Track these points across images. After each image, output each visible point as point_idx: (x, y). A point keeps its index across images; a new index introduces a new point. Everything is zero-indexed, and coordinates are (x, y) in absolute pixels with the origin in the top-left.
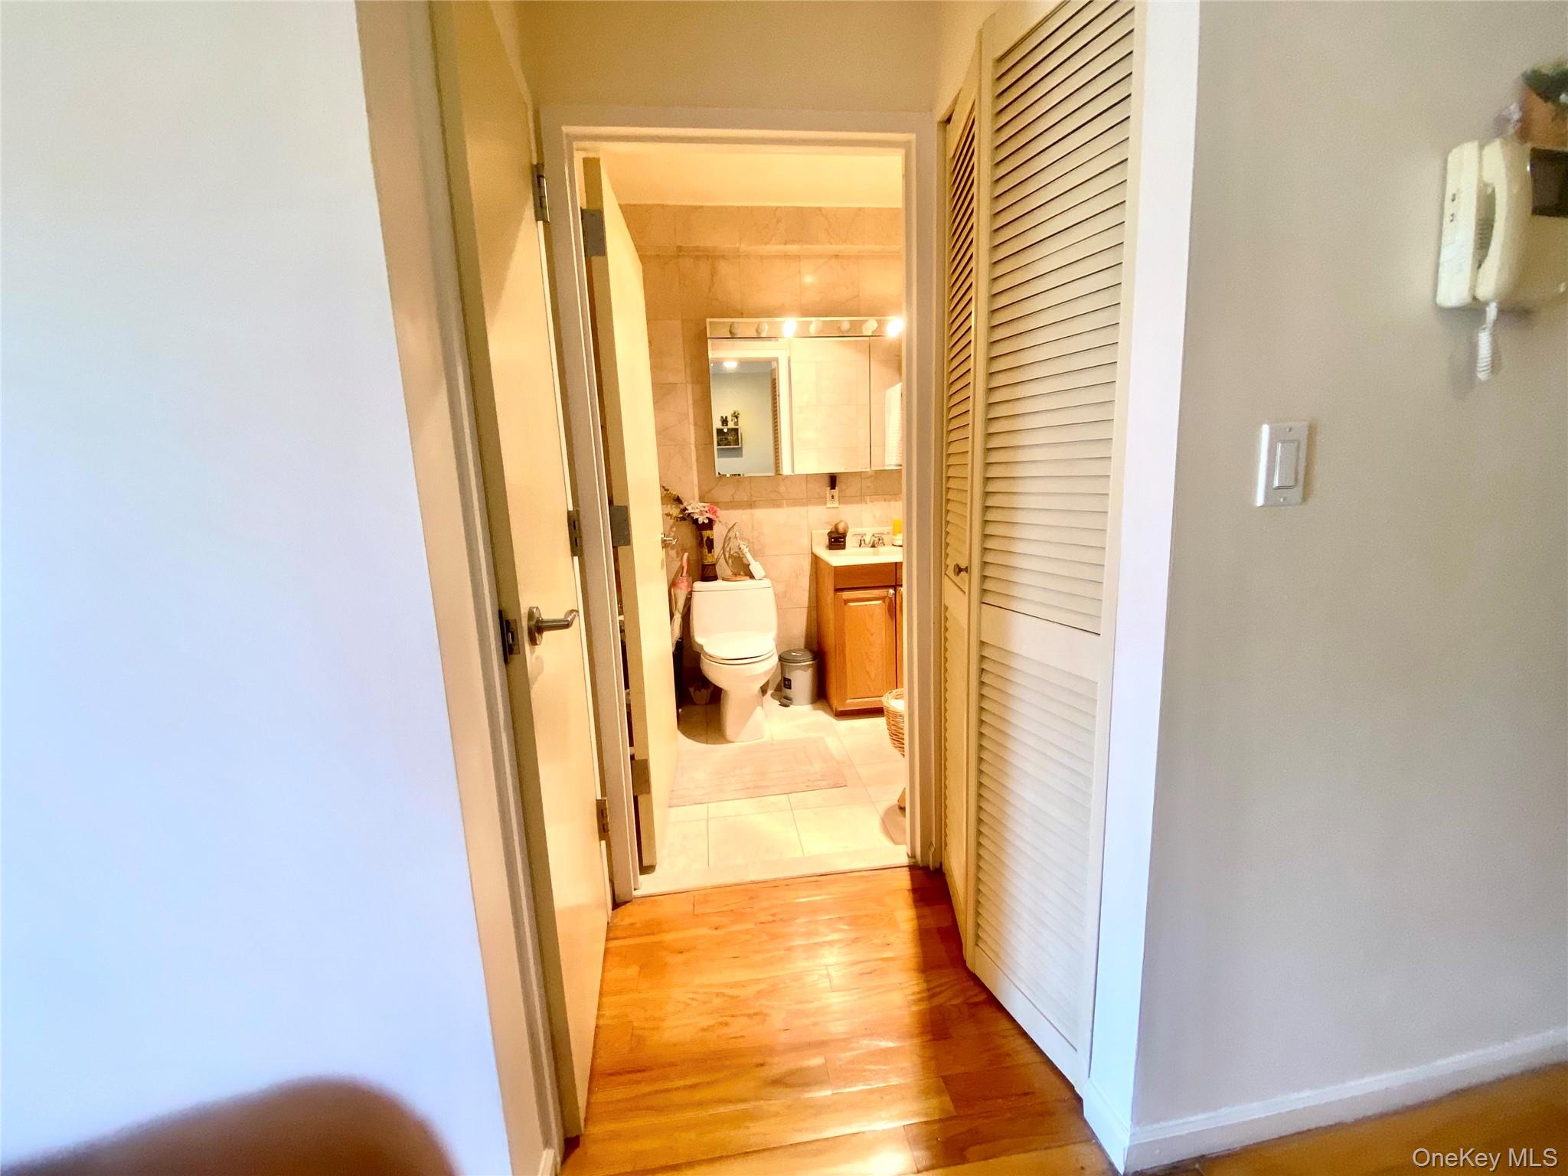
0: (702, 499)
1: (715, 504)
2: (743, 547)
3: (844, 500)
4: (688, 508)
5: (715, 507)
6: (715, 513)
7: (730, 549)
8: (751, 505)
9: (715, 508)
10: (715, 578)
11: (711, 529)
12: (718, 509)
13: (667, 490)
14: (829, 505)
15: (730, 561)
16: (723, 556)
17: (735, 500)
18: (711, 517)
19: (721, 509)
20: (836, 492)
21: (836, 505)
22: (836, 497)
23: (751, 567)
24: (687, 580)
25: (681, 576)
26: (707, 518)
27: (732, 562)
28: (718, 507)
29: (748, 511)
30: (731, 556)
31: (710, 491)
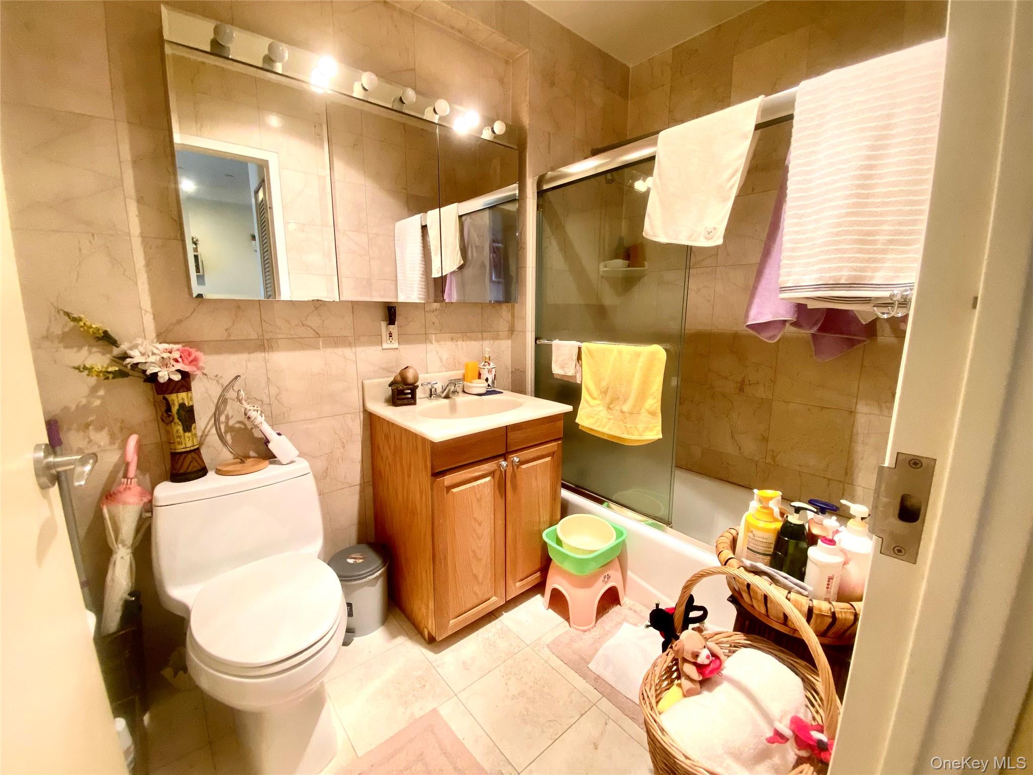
0: (162, 337)
1: (191, 346)
2: (253, 414)
3: (404, 339)
4: (131, 353)
5: (193, 351)
6: (194, 361)
7: (227, 418)
8: (263, 345)
9: (195, 353)
10: (202, 472)
11: (188, 389)
12: (200, 354)
13: (77, 320)
14: (385, 346)
15: (229, 438)
16: (214, 431)
17: (232, 338)
18: (186, 368)
19: (205, 353)
20: (393, 329)
21: (396, 345)
22: (395, 335)
23: (270, 446)
24: (139, 484)
25: (125, 476)
26: (179, 371)
27: (232, 438)
28: (199, 349)
29: (259, 356)
30: (230, 429)
31: (179, 322)
